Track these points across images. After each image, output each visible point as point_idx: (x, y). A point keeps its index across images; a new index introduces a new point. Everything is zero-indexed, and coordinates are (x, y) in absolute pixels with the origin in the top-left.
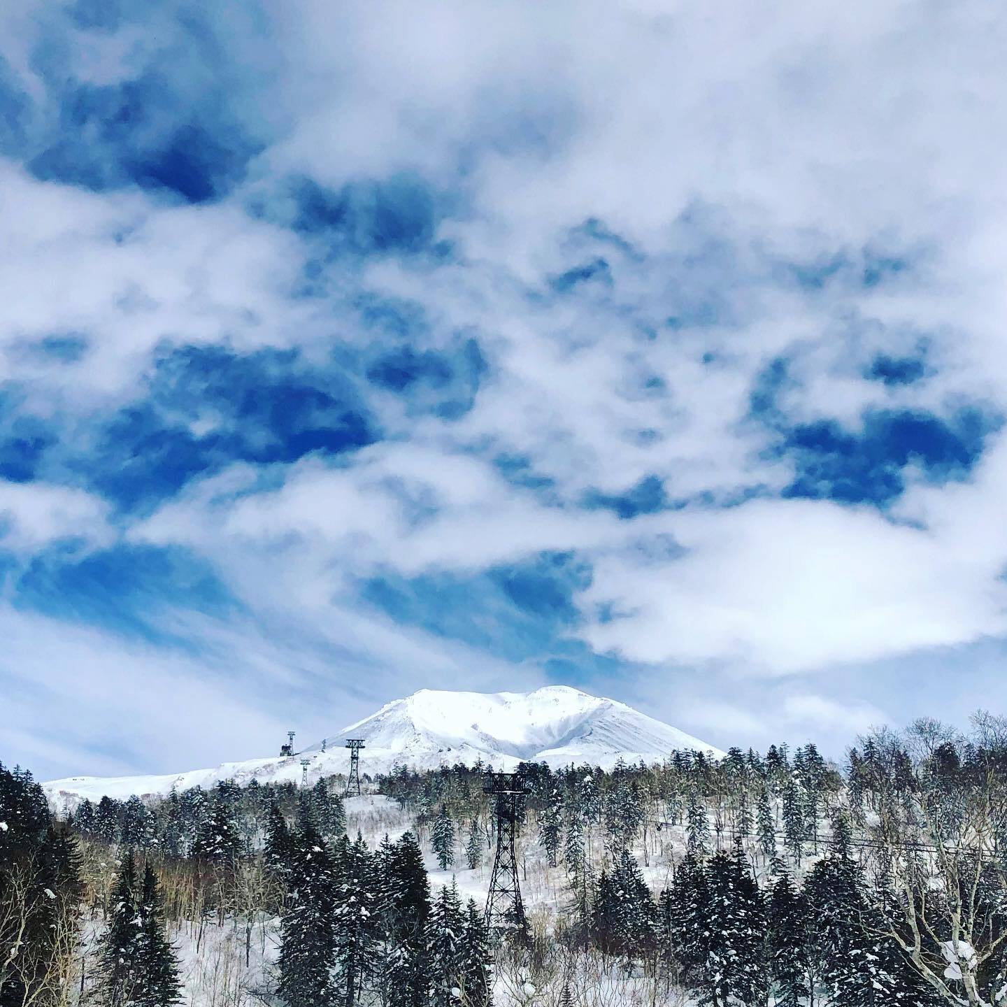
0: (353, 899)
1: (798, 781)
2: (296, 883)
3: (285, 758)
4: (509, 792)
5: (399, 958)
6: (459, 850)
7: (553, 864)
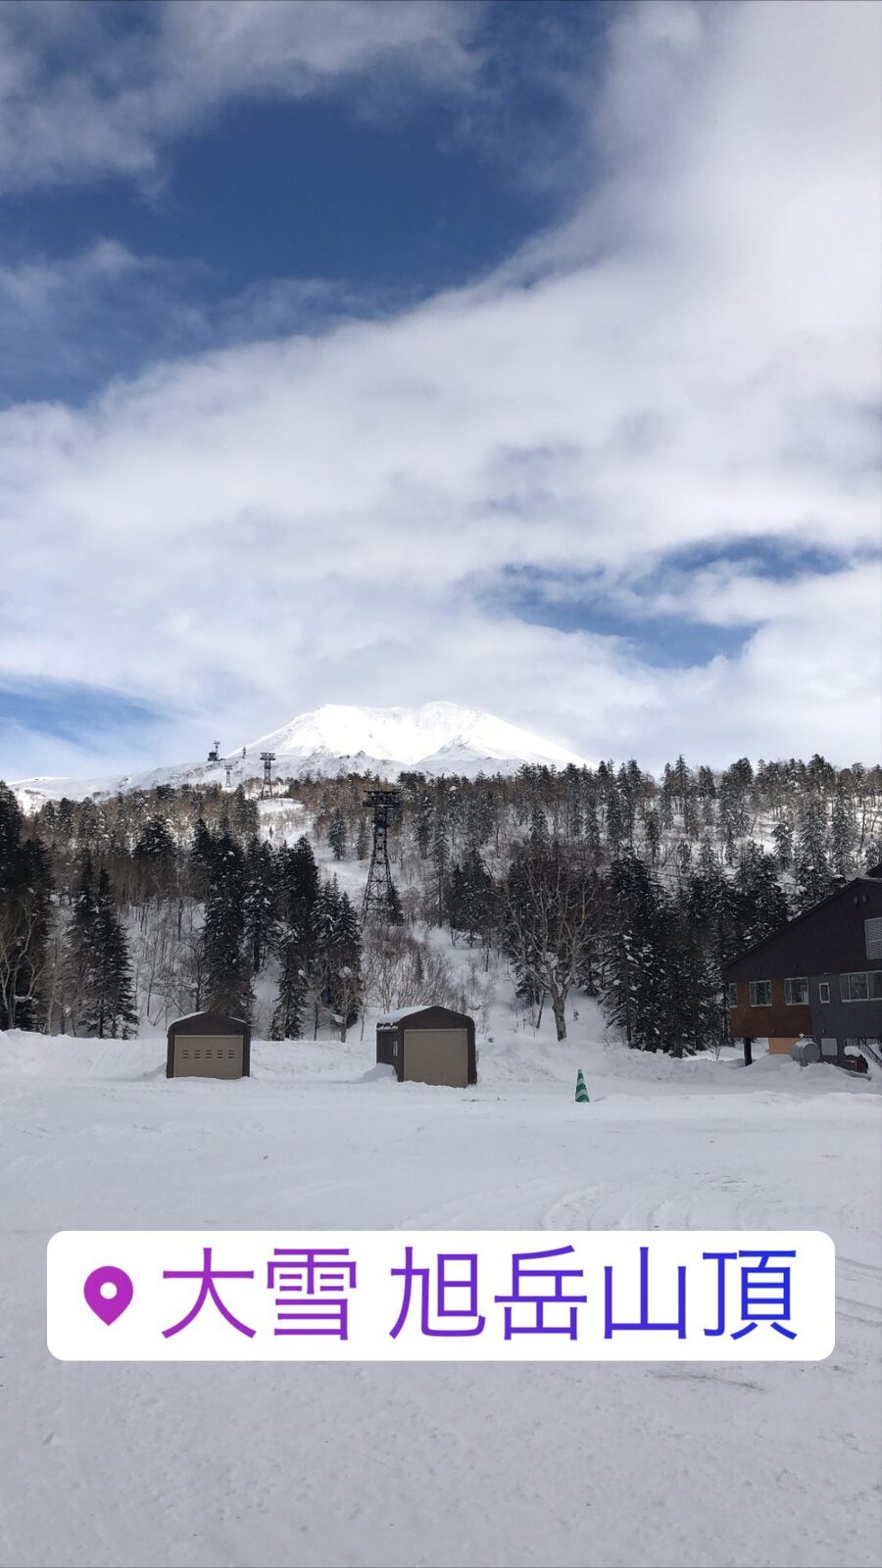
0: (258, 892)
1: (619, 791)
2: (215, 879)
3: (212, 763)
4: (382, 806)
5: (291, 936)
6: (351, 845)
7: (424, 857)
